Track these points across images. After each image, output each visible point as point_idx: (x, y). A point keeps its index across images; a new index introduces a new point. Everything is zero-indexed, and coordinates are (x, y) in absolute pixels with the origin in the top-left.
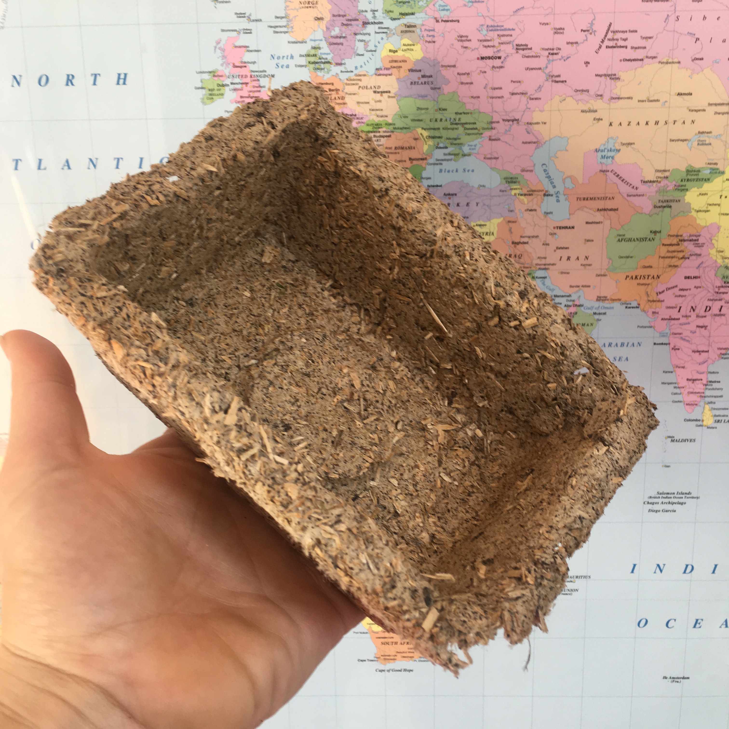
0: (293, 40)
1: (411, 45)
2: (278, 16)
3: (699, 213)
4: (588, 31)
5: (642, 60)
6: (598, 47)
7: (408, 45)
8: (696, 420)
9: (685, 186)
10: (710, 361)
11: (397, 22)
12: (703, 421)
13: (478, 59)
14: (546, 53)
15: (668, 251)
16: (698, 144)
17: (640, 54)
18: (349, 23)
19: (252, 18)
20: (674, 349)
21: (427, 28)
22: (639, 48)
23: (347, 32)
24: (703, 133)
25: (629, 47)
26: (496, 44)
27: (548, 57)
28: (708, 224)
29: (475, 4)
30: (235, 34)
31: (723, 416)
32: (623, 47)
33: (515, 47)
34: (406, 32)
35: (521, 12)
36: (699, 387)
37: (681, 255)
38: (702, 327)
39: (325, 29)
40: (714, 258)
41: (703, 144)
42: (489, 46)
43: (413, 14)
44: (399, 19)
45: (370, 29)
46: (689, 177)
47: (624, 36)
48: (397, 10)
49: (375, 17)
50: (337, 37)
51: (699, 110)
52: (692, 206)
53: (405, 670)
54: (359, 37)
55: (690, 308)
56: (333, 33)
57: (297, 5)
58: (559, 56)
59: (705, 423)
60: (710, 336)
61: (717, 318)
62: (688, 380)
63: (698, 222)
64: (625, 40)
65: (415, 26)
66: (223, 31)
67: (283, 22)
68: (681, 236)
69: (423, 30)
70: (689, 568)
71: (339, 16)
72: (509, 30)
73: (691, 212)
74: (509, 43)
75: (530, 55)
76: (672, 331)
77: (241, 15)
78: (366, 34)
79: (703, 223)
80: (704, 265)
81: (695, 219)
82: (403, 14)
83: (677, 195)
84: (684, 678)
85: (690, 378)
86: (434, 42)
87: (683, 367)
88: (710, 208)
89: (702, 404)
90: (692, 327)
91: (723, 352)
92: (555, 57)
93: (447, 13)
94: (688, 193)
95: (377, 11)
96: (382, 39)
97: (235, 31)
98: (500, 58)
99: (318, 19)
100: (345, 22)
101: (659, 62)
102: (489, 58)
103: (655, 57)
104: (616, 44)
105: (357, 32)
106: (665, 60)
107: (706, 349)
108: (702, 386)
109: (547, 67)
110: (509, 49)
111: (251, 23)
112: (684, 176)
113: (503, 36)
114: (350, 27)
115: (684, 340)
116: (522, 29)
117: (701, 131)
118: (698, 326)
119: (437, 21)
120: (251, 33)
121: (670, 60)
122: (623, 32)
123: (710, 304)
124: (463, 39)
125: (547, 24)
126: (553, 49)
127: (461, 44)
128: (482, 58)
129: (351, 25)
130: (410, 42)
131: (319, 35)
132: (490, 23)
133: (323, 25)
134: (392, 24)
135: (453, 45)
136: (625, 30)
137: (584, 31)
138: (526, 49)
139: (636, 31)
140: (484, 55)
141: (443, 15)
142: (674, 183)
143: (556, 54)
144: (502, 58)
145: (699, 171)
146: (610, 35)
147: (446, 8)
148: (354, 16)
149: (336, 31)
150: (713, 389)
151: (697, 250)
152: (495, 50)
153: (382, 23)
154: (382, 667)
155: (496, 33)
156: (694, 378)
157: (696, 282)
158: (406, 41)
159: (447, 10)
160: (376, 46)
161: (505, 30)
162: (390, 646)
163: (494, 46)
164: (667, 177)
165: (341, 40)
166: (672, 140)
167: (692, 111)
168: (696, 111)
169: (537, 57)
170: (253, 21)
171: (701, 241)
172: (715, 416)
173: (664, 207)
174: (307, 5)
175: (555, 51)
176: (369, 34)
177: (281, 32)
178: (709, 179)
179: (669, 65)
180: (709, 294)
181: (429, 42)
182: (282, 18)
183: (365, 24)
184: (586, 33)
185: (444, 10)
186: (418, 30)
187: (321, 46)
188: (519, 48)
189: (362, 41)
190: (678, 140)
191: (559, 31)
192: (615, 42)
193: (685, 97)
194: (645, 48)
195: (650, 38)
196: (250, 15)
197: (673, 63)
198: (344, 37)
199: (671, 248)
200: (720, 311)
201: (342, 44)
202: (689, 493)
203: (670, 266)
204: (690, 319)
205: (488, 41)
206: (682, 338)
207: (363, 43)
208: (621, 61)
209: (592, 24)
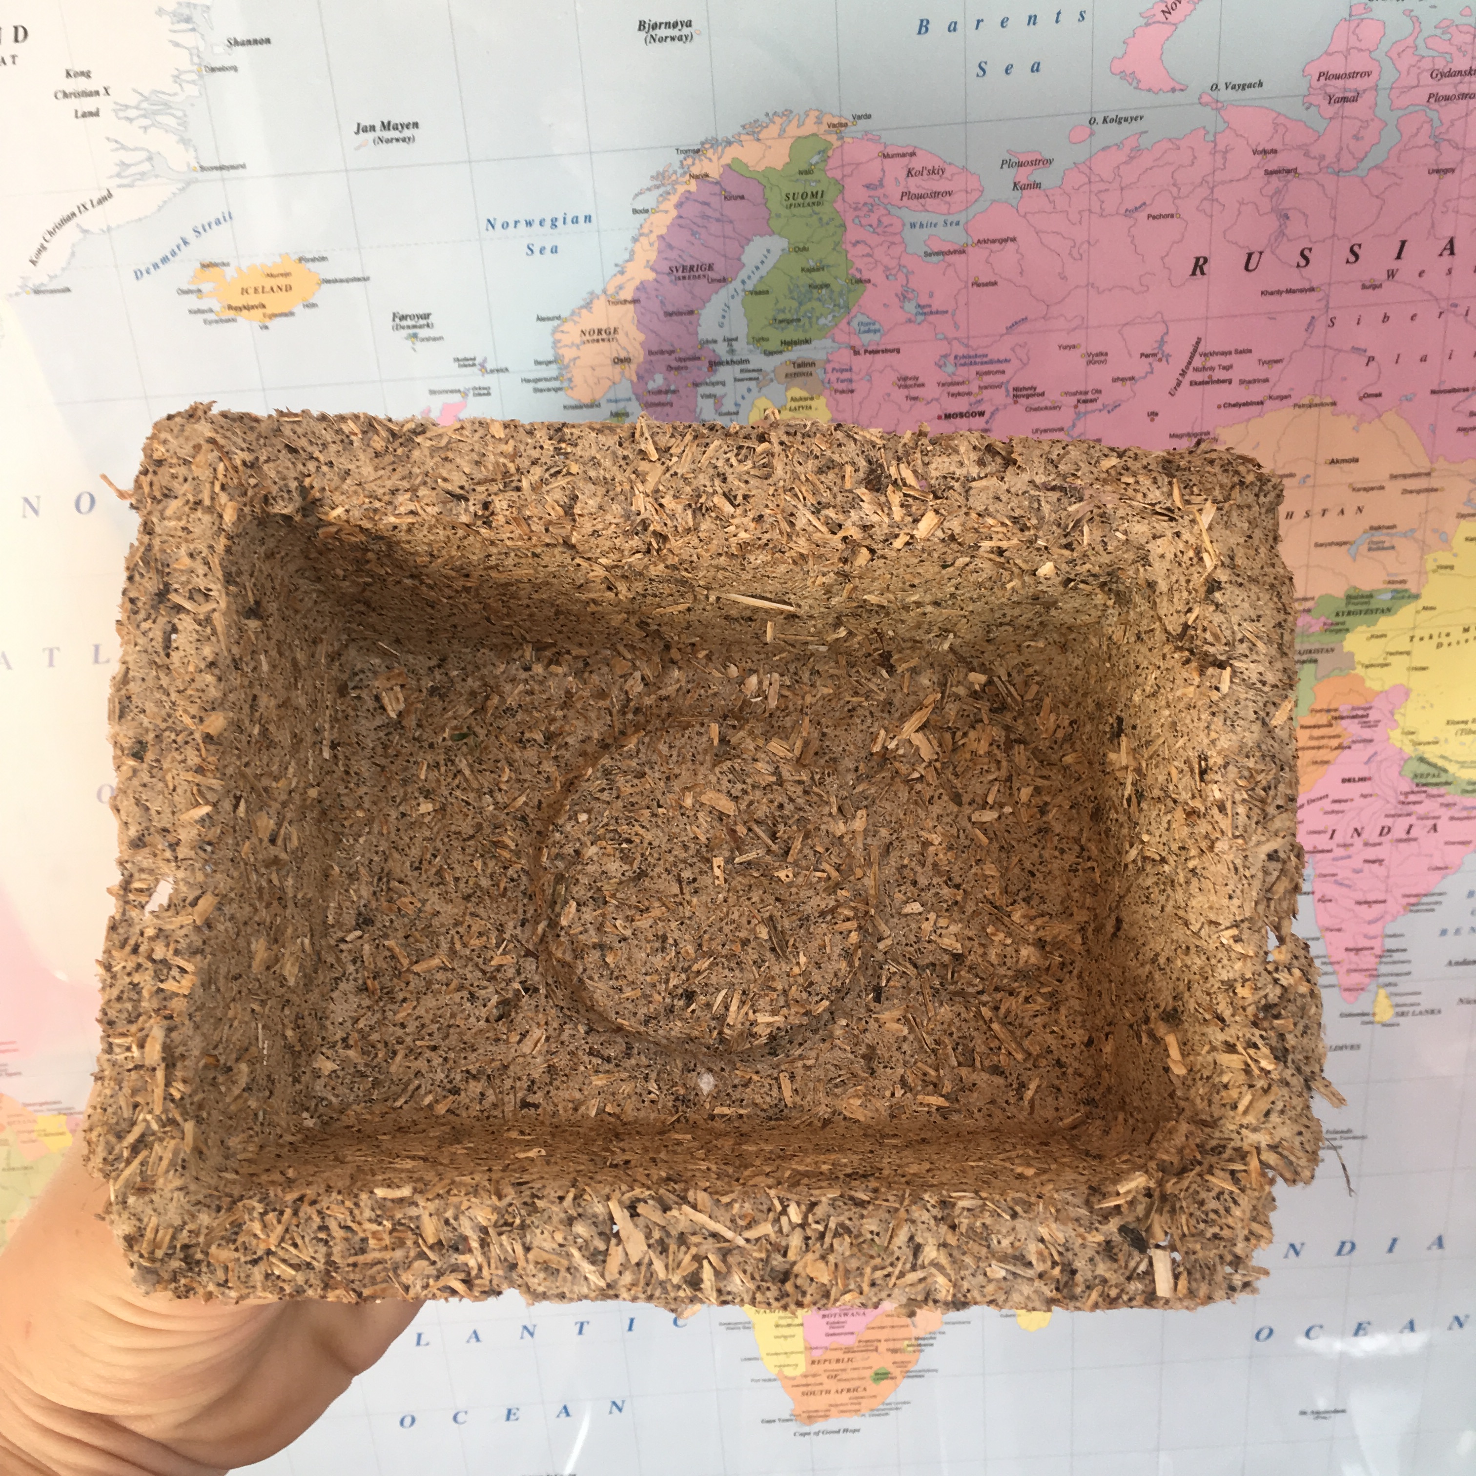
0: (573, 403)
1: (806, 399)
2: (540, 359)
3: (1370, 670)
4: (1154, 355)
5: (1262, 403)
6: (1175, 382)
7: (801, 399)
8: (1363, 1014)
9: (1343, 623)
10: (1388, 917)
11: (777, 360)
12: (1374, 1014)
13: (939, 417)
14: (1073, 400)
15: (1312, 738)
16: (1370, 549)
17: (1256, 392)
18: (682, 364)
19: (489, 366)
20: (1323, 900)
21: (837, 366)
22: (1255, 381)
23: (676, 381)
24: (1379, 528)
25: (1235, 382)
26: (974, 389)
27: (1076, 407)
28: (1387, 688)
29: (931, 318)
30: (457, 398)
31: (1412, 1005)
32: (1223, 381)
33: (1011, 393)
34: (796, 375)
35: (1023, 327)
36: (1367, 960)
37: (1335, 743)
38: (1374, 862)
39: (635, 378)
40: (1398, 745)
41: (1378, 549)
42: (959, 394)
43: (807, 342)
44: (781, 352)
45: (725, 373)
46: (1352, 608)
47: (1225, 361)
48: (776, 337)
49: (732, 351)
50: (659, 392)
51: (1372, 489)
52: (1357, 658)
53: (846, 1431)
54: (702, 390)
55: (1351, 831)
56: (651, 386)
57: (577, 338)
58: (1098, 405)
59: (1377, 1018)
60: (1388, 877)
61: (1402, 845)
62: (1347, 950)
63: (1368, 684)
64: (1227, 368)
65: (813, 364)
66: (433, 392)
67: (552, 371)
68: (1336, 710)
69: (829, 369)
70: (1348, 1247)
71: (662, 352)
72: (999, 361)
73: (1354, 669)
74: (999, 386)
75: (1043, 405)
76: (1319, 871)
77: (466, 362)
78: (717, 383)
79: (1376, 686)
80: (1378, 758)
81: (1362, 680)
82: (789, 344)
83: (1329, 640)
84: (1336, 1411)
85: (1351, 946)
86: (852, 391)
87: (1339, 930)
88: (1391, 659)
89: (1372, 987)
90: (1357, 862)
91: (1413, 900)
92: (1090, 406)
93: (876, 337)
94: (1349, 636)
95: (736, 339)
96: (749, 390)
97: (459, 391)
98: (982, 414)
99: (619, 361)
100: (674, 364)
101: (1295, 405)
102: (961, 415)
103: (1286, 397)
104: (1210, 377)
105: (698, 380)
106: (1306, 401)
107: (1381, 898)
108: (1374, 960)
109: (1074, 426)
110: (999, 397)
111: (487, 376)
112: (1342, 606)
113: (988, 373)
114: (684, 373)
115: (1341, 884)
116: (1025, 360)
117: (1375, 525)
118: (1367, 861)
119: (856, 353)
120: (489, 394)
121: (1317, 400)
122: (1224, 354)
123: (1389, 822)
124: (909, 382)
125: (1074, 347)
126: (1086, 393)
127: (905, 392)
128: (948, 416)
129: (686, 368)
130: (804, 394)
131: (625, 390)
132: (961, 351)
133: (631, 371)
134: (768, 364)
135: (889, 395)
136: (1227, 349)
137: (1147, 356)
138: (1033, 395)
139: (1250, 351)
140: (951, 410)
141: (868, 340)
142: (1323, 619)
143: (1092, 401)
144: (987, 415)
145: (1371, 596)
146: (1198, 362)
147: (872, 327)
148: (690, 352)
149: (658, 381)
150: (1394, 963)
151: (1366, 733)
152: (972, 399)
153: (747, 361)
154: (806, 1429)
155: (974, 369)
156: (1360, 946)
157: (1365, 787)
158: (796, 392)
159: (875, 331)
160: (736, 405)
161: (991, 362)
162: (818, 1397)
163: (969, 394)
164: (1308, 611)
165: (669, 397)
166: (1317, 545)
167: (1359, 490)
168: (1366, 490)
169: (1055, 408)
170: (492, 371)
171: (1373, 716)
172: (1397, 1005)
173: (1304, 662)
174: (595, 337)
175: (1090, 396)
176: (723, 384)
177: (549, 390)
178: (1389, 610)
179: (1315, 411)
180: (1389, 806)
181: (843, 392)
182: (550, 362)
183: (714, 364)
184: (1151, 359)
185: (869, 331)
186: (818, 372)
187: (629, 410)
188: (1018, 394)
189: (709, 396)
190: (1331, 544)
191: (1097, 358)
192: (1209, 373)
193: (1345, 466)
194: (1266, 380)
195: (1277, 362)
196: (485, 360)
197: (1322, 405)
198: (674, 392)
199: (1316, 732)
200: (1408, 832)
201: (671, 404)
202: (1349, 1131)
203: (1315, 763)
204: (1351, 850)
205: (958, 384)
206: (1337, 883)
207: (711, 401)
208: (1219, 407)
209: (1162, 342)
